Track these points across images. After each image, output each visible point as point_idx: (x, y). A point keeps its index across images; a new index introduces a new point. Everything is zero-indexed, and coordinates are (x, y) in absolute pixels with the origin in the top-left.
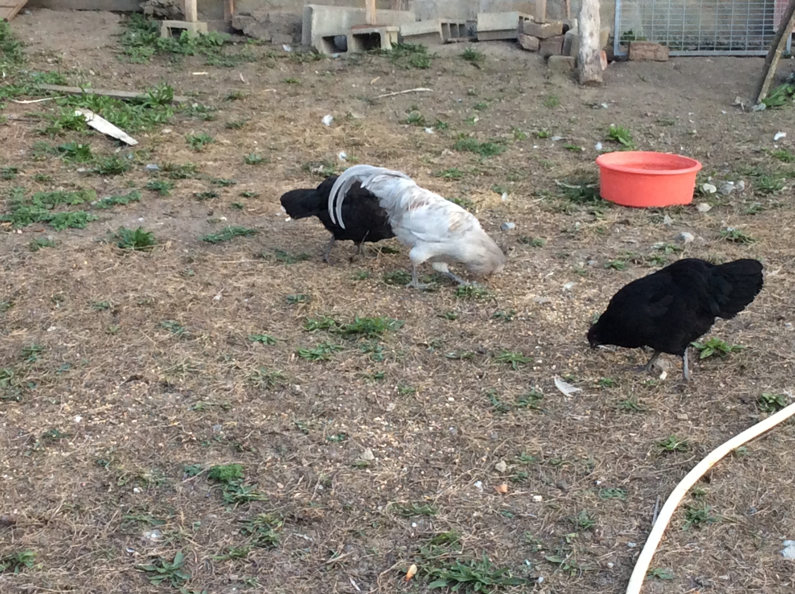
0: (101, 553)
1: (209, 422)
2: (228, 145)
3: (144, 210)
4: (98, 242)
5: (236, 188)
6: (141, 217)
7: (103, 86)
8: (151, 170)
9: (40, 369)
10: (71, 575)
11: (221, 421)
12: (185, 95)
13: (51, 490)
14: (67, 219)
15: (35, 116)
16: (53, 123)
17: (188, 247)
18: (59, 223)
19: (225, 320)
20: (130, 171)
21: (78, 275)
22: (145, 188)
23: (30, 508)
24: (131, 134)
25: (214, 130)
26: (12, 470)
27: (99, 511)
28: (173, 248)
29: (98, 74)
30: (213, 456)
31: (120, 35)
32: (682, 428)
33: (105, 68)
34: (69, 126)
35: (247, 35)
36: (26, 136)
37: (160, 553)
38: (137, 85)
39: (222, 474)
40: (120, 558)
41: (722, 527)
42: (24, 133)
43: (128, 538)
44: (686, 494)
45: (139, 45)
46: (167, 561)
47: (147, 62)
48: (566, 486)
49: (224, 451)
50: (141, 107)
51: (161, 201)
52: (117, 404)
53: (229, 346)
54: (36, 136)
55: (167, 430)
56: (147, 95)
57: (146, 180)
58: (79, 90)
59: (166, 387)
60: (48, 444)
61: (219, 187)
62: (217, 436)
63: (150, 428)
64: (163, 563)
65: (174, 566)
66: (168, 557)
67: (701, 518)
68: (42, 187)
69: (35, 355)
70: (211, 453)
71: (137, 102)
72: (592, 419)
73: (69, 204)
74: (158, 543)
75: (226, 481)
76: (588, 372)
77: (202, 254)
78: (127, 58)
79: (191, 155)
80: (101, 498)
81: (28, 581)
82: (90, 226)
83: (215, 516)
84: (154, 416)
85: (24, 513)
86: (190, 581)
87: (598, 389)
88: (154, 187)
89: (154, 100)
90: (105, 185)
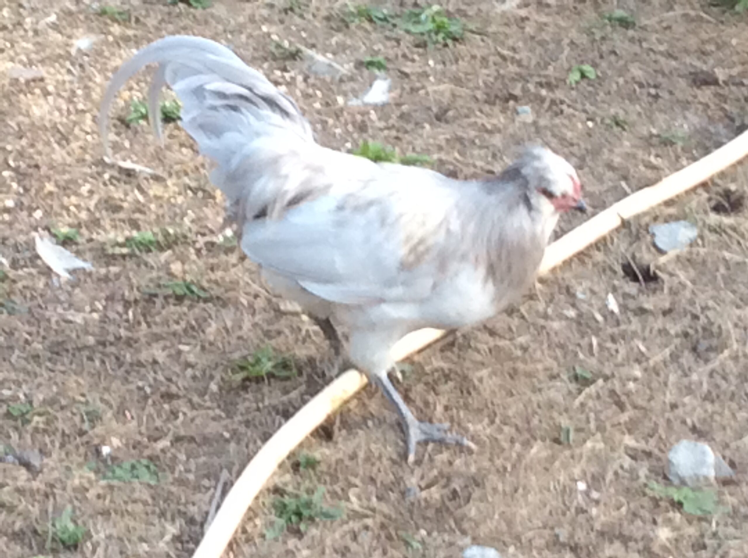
32: (287, 331)
41: (346, 528)
44: (281, 466)
48: (36, 462)
67: (306, 513)
72: (104, 319)
76: (106, 223)
87: (123, 256)
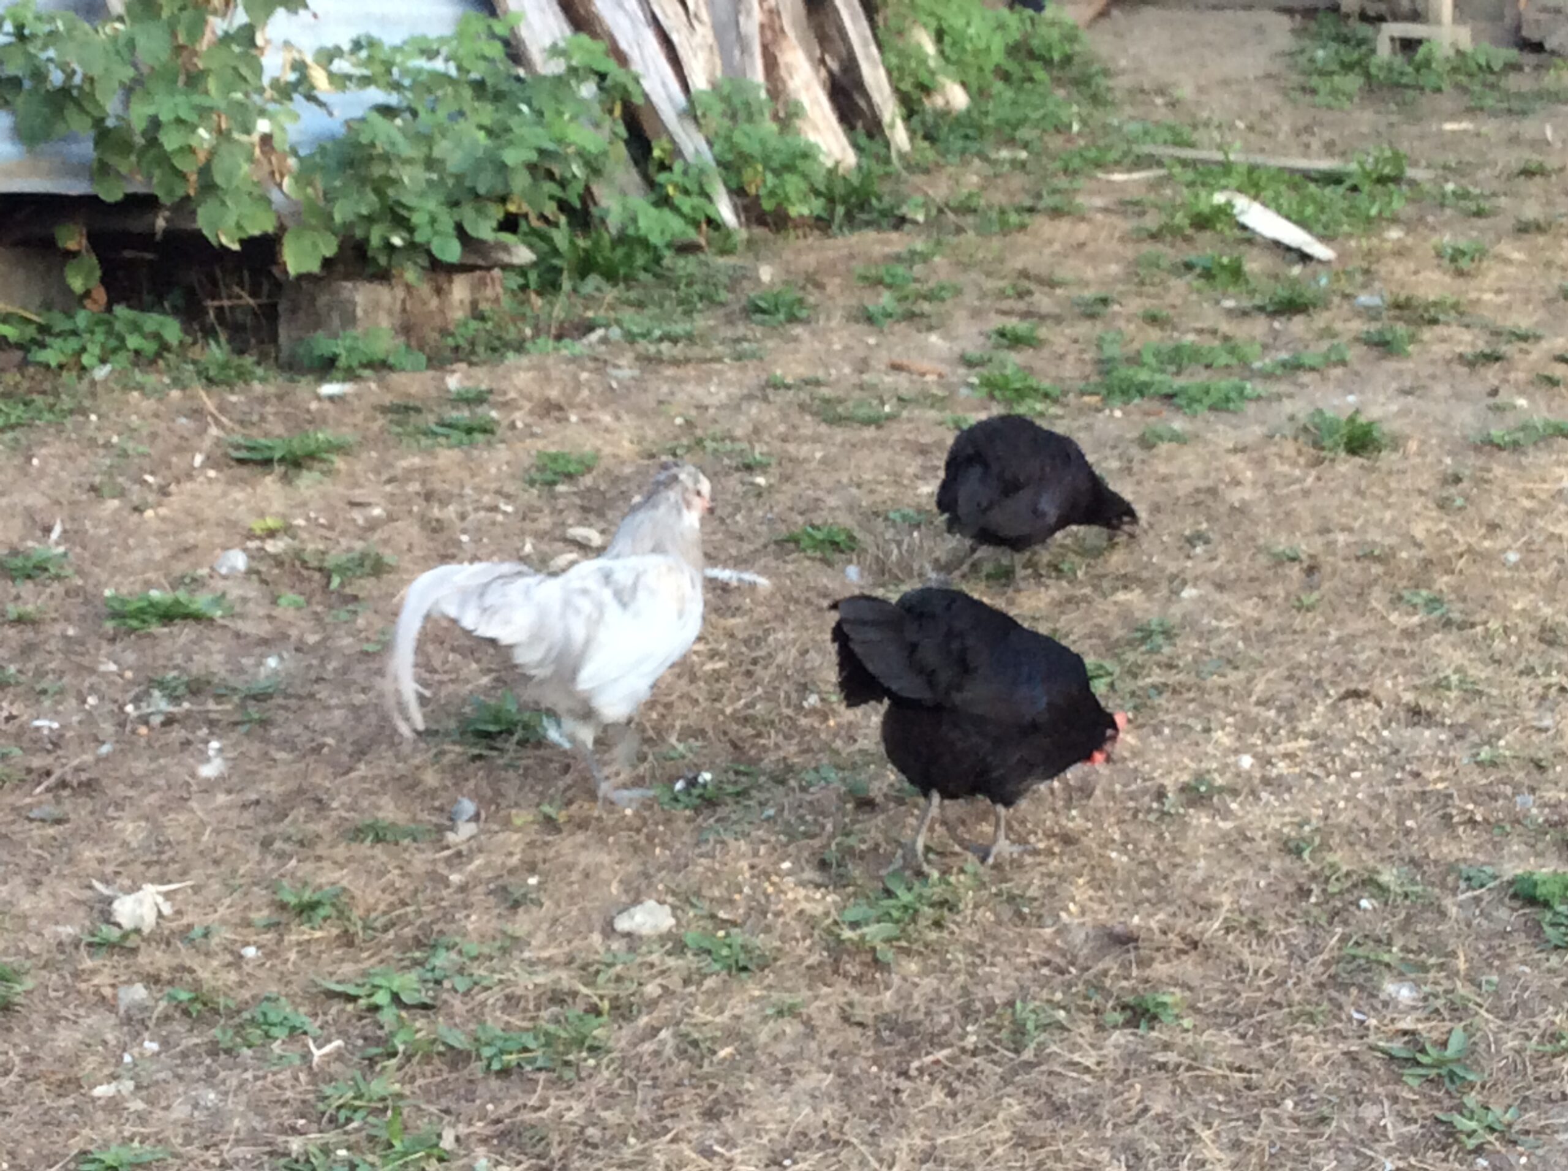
0: (1302, 1013)
1: (1509, 790)
2: (1522, 264)
3: (1356, 381)
4: (1272, 437)
5: (1544, 345)
6: (1351, 393)
7: (1262, 150)
8: (1368, 308)
9: (1170, 666)
10: (1249, 1046)
11: (1532, 790)
12: (1429, 166)
13: (1202, 886)
14: (1207, 392)
15: (1136, 203)
16: (1172, 217)
17: (1450, 453)
18: (1192, 400)
19: (1532, 596)
20: (1327, 307)
21: (1235, 496)
22: (1357, 339)
23: (1161, 916)
24: (1325, 239)
25: (1491, 235)
26: (1124, 844)
27: (1294, 935)
28: (1421, 454)
29: (1251, 128)
30: (1517, 855)
31: (1291, 54)
33: (1265, 116)
34: (1203, 222)
35: (1553, 53)
36: (1122, 239)
37: (1420, 1026)
38: (1329, 148)
39: (1541, 891)
40: (1338, 1025)
42: (1117, 234)
43: (1354, 991)
45: (1332, 73)
46: (1435, 1043)
47: (1347, 105)
49: (1540, 846)
50: (1341, 189)
51: (1391, 365)
52: (1320, 741)
53: (1543, 647)
54: (1139, 241)
55: (1423, 796)
56: (1353, 166)
57: (1358, 326)
58: (1219, 156)
59: (1417, 715)
60: (1191, 803)
61: (1509, 342)
62: (1526, 817)
63: (1387, 791)
64: (1428, 1047)
65: (1450, 1052)
66: (1435, 1035)
68: (1154, 334)
69: (1159, 639)
70: (1515, 848)
71: (1333, 179)
73: (1208, 366)
74: (1414, 1008)
75: (1546, 904)
77: (1482, 469)
78: (1308, 98)
79: (1447, 279)
80: (1298, 913)
81: (1167, 1047)
82: (1251, 408)
83: (1527, 970)
84: (1395, 769)
85: (1153, 924)
86: (1483, 1087)
88: (1376, 339)
89: (1367, 175)
90: (1276, 334)
